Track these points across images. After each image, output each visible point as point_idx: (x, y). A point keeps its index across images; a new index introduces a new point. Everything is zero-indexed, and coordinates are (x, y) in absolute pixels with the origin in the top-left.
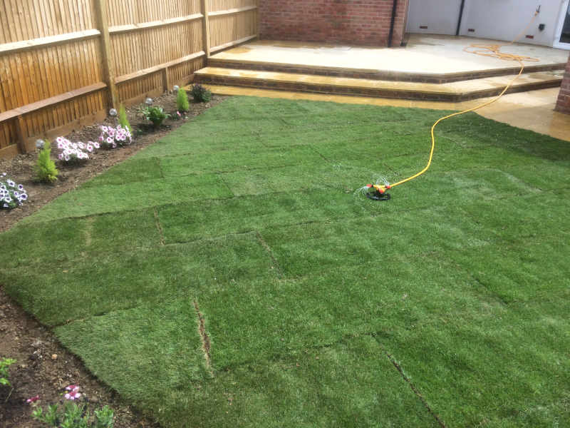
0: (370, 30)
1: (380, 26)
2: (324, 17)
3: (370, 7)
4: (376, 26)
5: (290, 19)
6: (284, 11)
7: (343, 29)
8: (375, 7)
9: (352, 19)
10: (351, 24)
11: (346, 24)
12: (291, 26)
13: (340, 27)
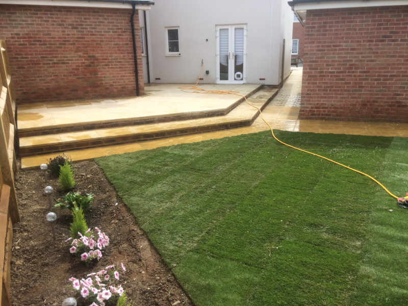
0: (120, 85)
1: (127, 81)
2: (79, 78)
3: (116, 68)
4: (124, 82)
5: (46, 83)
6: (38, 77)
7: (98, 86)
8: (120, 68)
9: (103, 79)
10: (104, 82)
11: (99, 83)
12: (47, 89)
13: (95, 86)
